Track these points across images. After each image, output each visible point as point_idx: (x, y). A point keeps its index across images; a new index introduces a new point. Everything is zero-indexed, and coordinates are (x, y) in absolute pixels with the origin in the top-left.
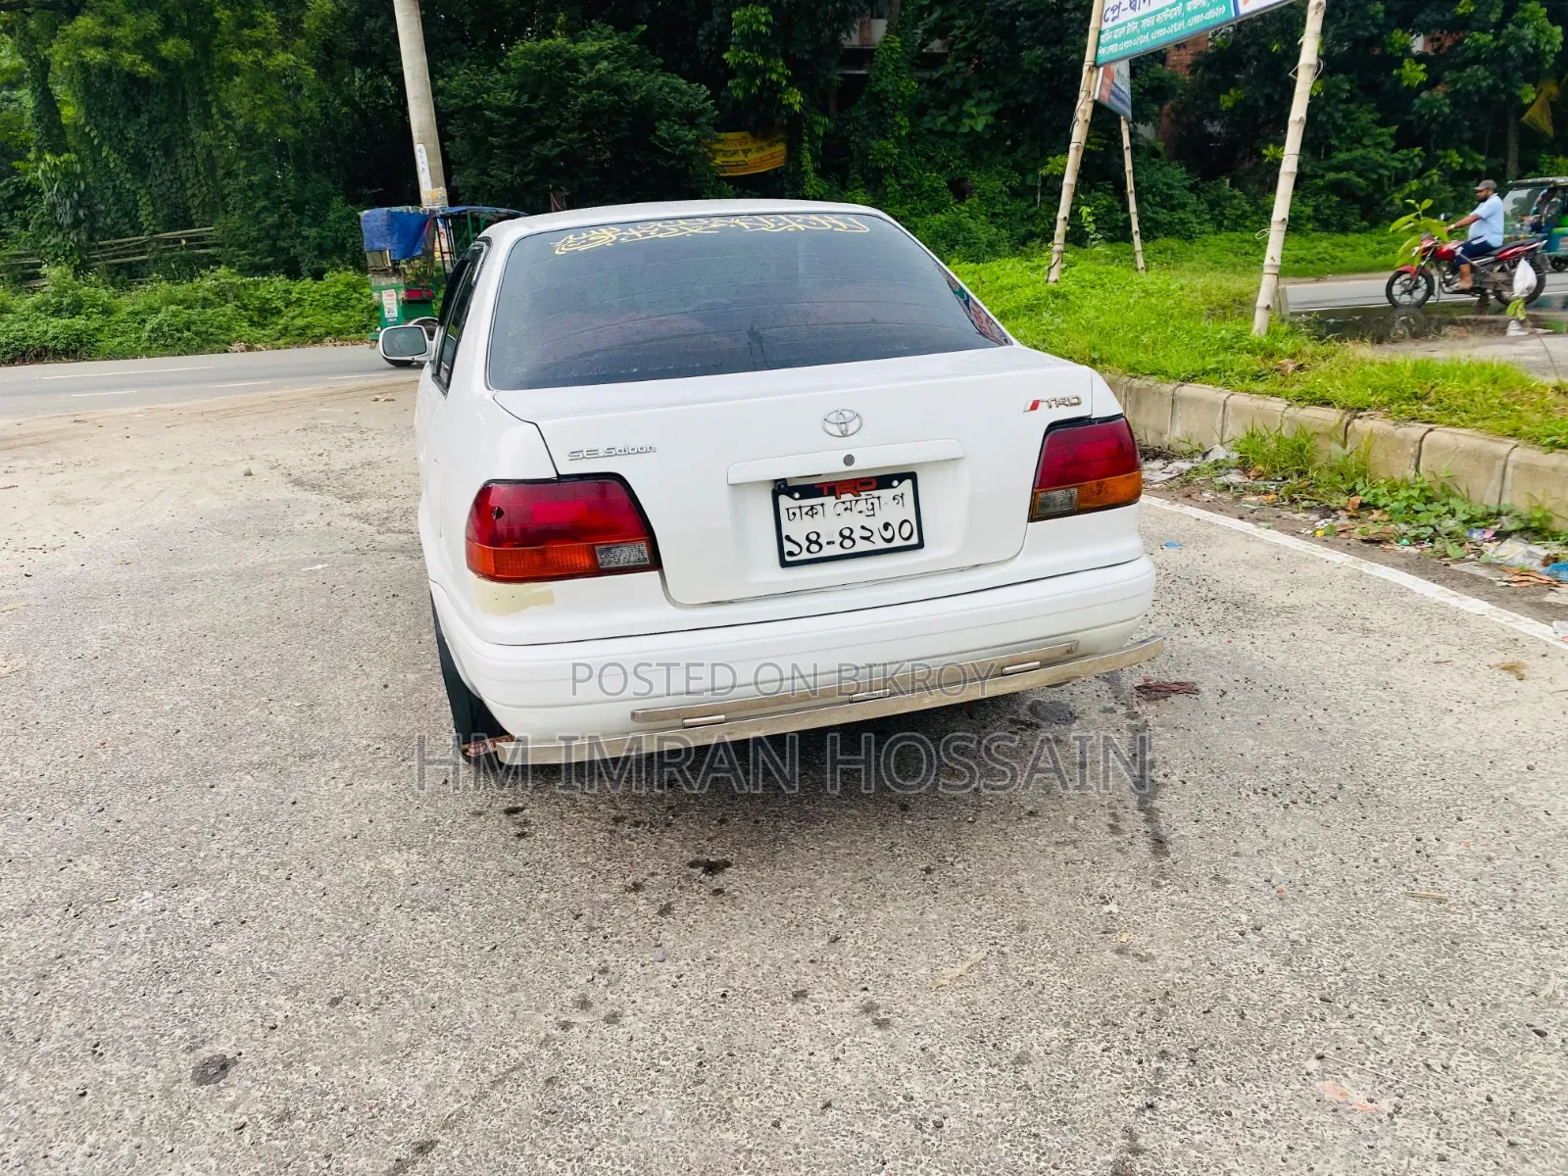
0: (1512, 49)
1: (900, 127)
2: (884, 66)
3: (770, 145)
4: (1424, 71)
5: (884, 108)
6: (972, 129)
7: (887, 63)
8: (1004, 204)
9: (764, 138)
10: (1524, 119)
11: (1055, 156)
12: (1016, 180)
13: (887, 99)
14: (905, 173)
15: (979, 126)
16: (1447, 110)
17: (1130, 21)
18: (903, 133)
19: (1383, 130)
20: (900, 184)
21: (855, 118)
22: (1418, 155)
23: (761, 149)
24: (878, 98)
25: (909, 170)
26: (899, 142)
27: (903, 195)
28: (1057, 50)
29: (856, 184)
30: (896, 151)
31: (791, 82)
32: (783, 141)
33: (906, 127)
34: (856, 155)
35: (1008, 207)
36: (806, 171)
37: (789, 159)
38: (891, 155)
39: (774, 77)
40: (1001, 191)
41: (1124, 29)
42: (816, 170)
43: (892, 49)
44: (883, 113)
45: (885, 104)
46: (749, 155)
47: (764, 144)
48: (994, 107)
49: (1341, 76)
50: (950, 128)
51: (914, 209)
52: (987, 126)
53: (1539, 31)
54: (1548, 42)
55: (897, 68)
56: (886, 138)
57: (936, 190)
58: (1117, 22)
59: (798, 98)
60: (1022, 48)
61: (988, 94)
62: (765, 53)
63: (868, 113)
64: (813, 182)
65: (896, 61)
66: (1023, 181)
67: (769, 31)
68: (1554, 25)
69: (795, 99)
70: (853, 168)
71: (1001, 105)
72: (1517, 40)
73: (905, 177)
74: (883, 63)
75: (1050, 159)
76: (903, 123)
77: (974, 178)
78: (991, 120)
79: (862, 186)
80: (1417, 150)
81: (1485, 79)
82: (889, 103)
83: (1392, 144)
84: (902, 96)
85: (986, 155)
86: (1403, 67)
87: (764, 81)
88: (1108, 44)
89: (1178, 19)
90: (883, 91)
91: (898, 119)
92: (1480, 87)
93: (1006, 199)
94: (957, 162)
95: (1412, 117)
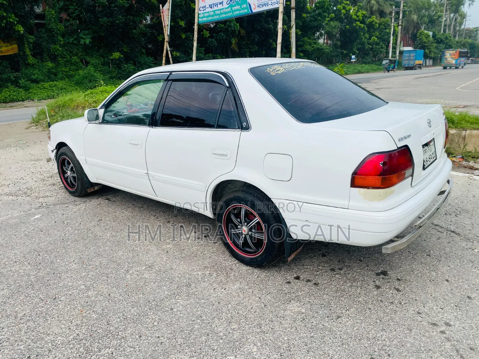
0: (229, 29)
1: (60, 41)
2: (50, 20)
3: (11, 45)
4: (208, 33)
5: (53, 34)
6: (85, 43)
7: (51, 18)
8: (101, 68)
9: (8, 42)
10: (231, 47)
11: (114, 53)
12: (102, 60)
13: (54, 31)
14: (64, 56)
15: (88, 41)
16: (216, 44)
17: (211, 12)
18: (62, 43)
19: (202, 49)
20: (63, 60)
21: (43, 37)
22: (211, 56)
23: (7, 46)
24: (50, 30)
25: (65, 55)
26: (61, 46)
27: (65, 64)
28: (111, 19)
29: (47, 60)
30: (61, 49)
31: (18, 22)
32: (16, 43)
33: (62, 41)
34: (45, 50)
35: (102, 69)
36: (27, 55)
37: (19, 50)
38: (59, 50)
39: (11, 20)
40: (99, 64)
41: (208, 14)
42: (31, 55)
43: (52, 14)
44: (53, 36)
45: (54, 33)
46: (2, 48)
47: (8, 44)
48: (90, 36)
49: (189, 33)
50: (75, 42)
51: (70, 69)
52: (90, 42)
53: (234, 25)
54: (237, 28)
55: (55, 21)
56: (56, 44)
57: (77, 63)
58: (204, 11)
59: (22, 29)
60: (98, 18)
61: (87, 32)
62: (6, 11)
63: (47, 36)
64: (31, 59)
65: (54, 18)
66: (104, 60)
67: (7, 4)
68: (237, 23)
69: (21, 29)
70: (44, 54)
71: (93, 36)
72: (230, 26)
73: (64, 58)
74: (50, 18)
75: (113, 53)
76: (61, 40)
77: (88, 59)
78: (91, 40)
79: (49, 61)
80: (211, 54)
81: (224, 36)
82: (55, 32)
83: (204, 53)
84: (59, 30)
85: (90, 51)
86: (203, 32)
87: (7, 21)
88: (202, 18)
89: (229, 12)
90: (52, 28)
91: (59, 38)
92: (223, 38)
93: (101, 66)
94: (81, 53)
95: (208, 46)
